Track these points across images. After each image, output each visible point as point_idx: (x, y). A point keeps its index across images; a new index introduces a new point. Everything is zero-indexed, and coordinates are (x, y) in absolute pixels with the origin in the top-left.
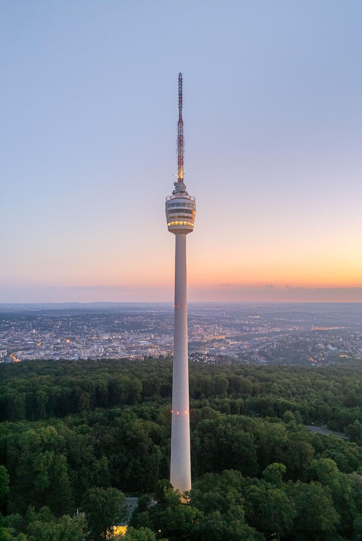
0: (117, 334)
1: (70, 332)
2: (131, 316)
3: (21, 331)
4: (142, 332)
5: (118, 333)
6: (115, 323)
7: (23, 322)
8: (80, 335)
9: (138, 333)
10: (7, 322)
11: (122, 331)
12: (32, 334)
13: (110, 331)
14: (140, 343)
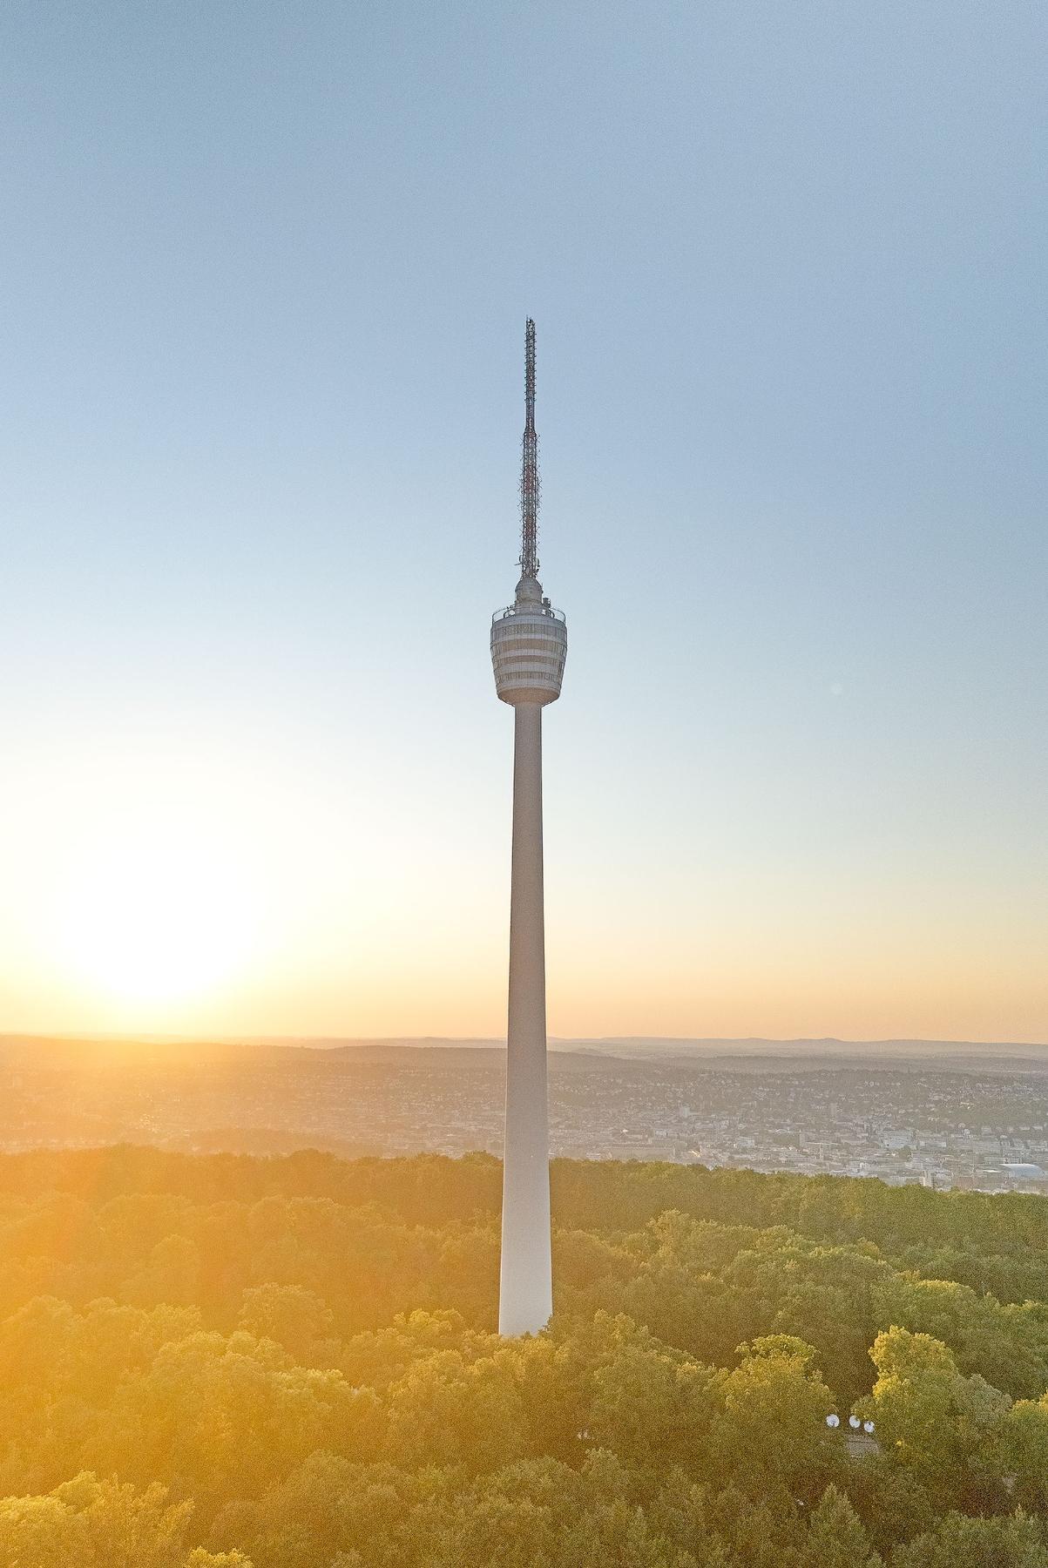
0: (935, 1135)
1: (788, 1120)
2: (987, 1082)
3: (652, 1110)
4: (1024, 1137)
5: (939, 1132)
6: (930, 1102)
7: (658, 1084)
8: (818, 1131)
9: (1010, 1139)
10: (620, 1081)
11: (952, 1126)
12: (680, 1120)
13: (911, 1125)
14: (1009, 1169)
